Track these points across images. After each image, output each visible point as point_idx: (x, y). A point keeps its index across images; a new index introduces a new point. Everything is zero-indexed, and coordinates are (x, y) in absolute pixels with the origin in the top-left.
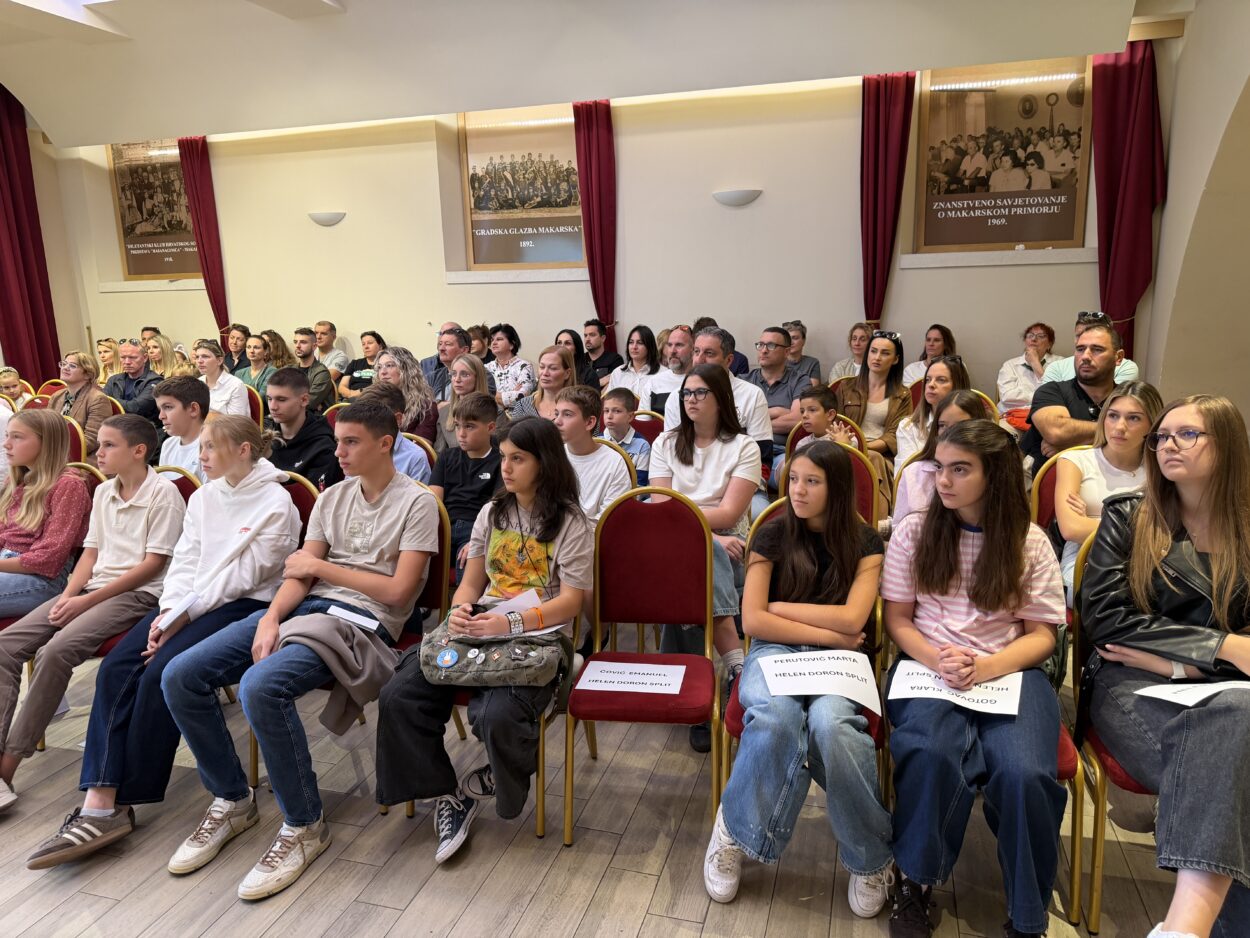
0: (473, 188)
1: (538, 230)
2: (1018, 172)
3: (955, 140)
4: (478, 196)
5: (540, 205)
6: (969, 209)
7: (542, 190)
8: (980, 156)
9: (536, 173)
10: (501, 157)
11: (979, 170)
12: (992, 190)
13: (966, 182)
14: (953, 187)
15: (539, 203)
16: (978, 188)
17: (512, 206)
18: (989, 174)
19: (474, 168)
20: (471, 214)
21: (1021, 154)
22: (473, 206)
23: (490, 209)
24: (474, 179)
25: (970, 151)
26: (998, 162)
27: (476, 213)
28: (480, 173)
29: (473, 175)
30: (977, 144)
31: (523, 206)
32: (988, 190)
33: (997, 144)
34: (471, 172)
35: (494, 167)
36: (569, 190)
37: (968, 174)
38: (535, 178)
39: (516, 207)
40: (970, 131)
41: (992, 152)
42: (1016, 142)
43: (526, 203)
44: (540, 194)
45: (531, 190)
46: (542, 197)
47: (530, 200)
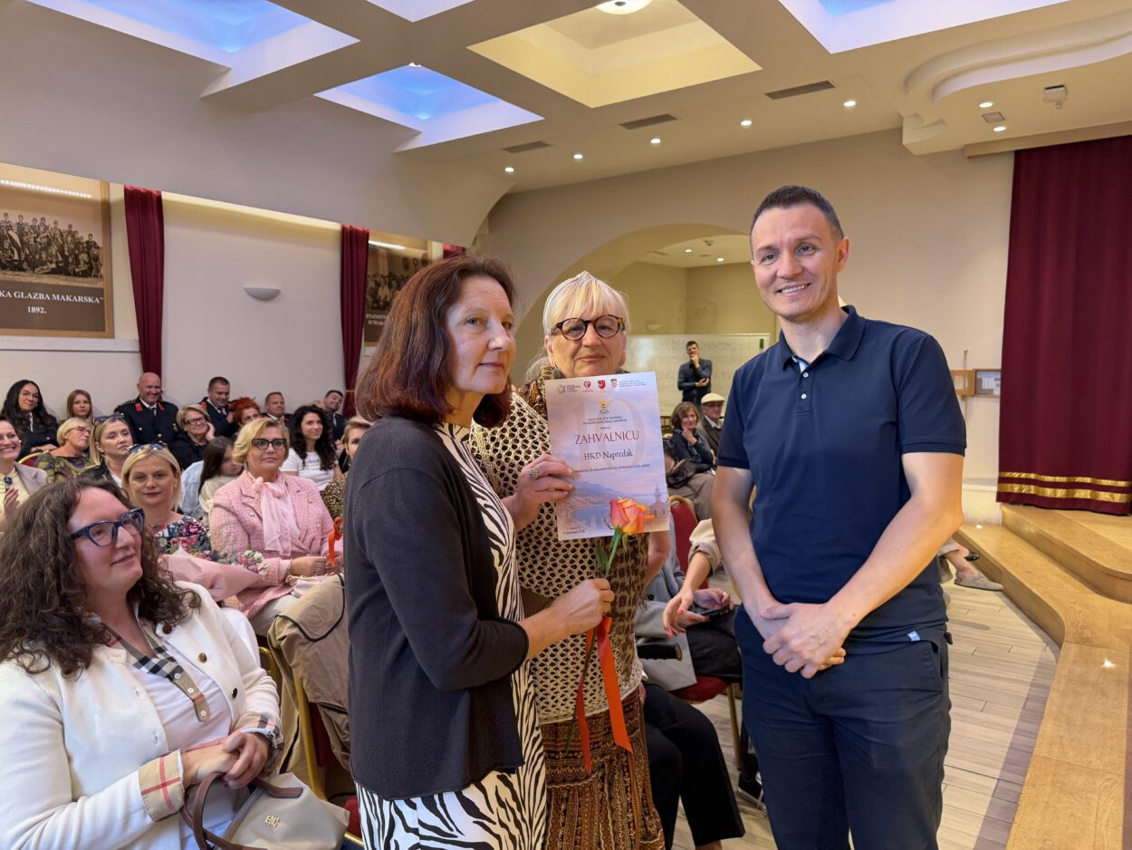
1: (51, 297)
3: (374, 276)
5: (53, 272)
7: (57, 257)
9: (50, 239)
10: (6, 215)
13: (381, 303)
14: (375, 305)
15: (53, 269)
16: (386, 308)
17: (17, 268)
25: (382, 284)
30: (385, 280)
31: (33, 269)
36: (89, 263)
37: (382, 298)
38: (49, 244)
39: (24, 270)
40: (381, 273)
43: (37, 267)
44: (54, 260)
45: (44, 256)
46: (57, 263)
47: (42, 265)
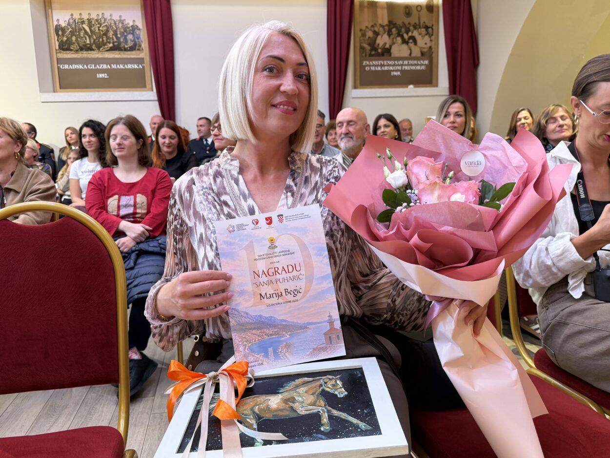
0: (58, 35)
1: (111, 66)
2: (405, 46)
3: (372, 26)
4: (62, 41)
5: (112, 49)
6: (382, 65)
7: (113, 39)
8: (386, 36)
9: (108, 28)
10: (80, 14)
11: (385, 44)
12: (392, 55)
13: (380, 51)
15: (111, 47)
16: (386, 54)
17: (89, 49)
18: (391, 46)
19: (58, 20)
20: (56, 53)
21: (406, 36)
22: (57, 48)
23: (72, 50)
24: (58, 29)
25: (381, 33)
26: (395, 40)
27: (60, 52)
28: (63, 24)
29: (56, 26)
31: (99, 49)
32: (390, 55)
33: (394, 30)
34: (55, 23)
35: (75, 21)
36: (134, 41)
37: (380, 46)
38: (107, 31)
39: (93, 50)
40: (380, 22)
41: (392, 34)
42: (403, 30)
43: (101, 47)
44: (112, 42)
45: (105, 39)
46: (113, 43)
47: (104, 45)
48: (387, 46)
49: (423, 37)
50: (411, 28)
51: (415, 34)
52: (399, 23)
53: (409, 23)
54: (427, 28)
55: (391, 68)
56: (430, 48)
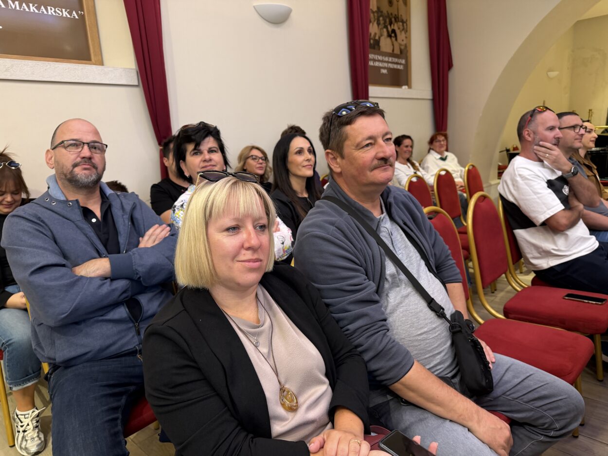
2: (388, 40)
6: (374, 60)
8: (375, 24)
11: (375, 34)
12: (381, 49)
13: (372, 42)
16: (376, 47)
18: (379, 38)
21: (390, 29)
25: (372, 20)
26: (382, 31)
30: (374, 16)
32: (379, 49)
33: (381, 18)
37: (372, 36)
41: (380, 24)
42: (388, 20)
48: (377, 38)
49: (401, 31)
50: (393, 19)
51: (396, 28)
52: (385, 12)
53: (391, 14)
54: (403, 22)
55: (381, 65)
56: (406, 46)
